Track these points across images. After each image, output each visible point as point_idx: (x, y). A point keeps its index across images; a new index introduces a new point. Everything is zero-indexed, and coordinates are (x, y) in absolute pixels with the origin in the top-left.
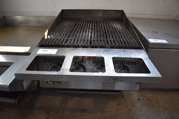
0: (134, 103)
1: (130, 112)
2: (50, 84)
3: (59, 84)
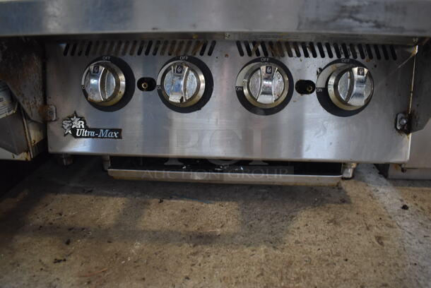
0: (390, 217)
1: (382, 244)
2: (84, 137)
3: (115, 138)
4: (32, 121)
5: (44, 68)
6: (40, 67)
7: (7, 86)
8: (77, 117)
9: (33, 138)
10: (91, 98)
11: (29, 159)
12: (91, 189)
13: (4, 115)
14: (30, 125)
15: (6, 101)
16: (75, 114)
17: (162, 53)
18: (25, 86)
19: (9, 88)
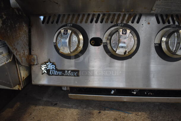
2: (55, 75)
3: (75, 76)
4: (22, 65)
5: (30, 32)
6: (27, 31)
7: (6, 44)
8: (50, 63)
9: (22, 76)
10: (62, 51)
11: (20, 89)
12: (56, 103)
13: (4, 63)
14: (21, 68)
15: (5, 54)
16: (49, 61)
17: (106, 22)
18: (18, 44)
19: (7, 45)
